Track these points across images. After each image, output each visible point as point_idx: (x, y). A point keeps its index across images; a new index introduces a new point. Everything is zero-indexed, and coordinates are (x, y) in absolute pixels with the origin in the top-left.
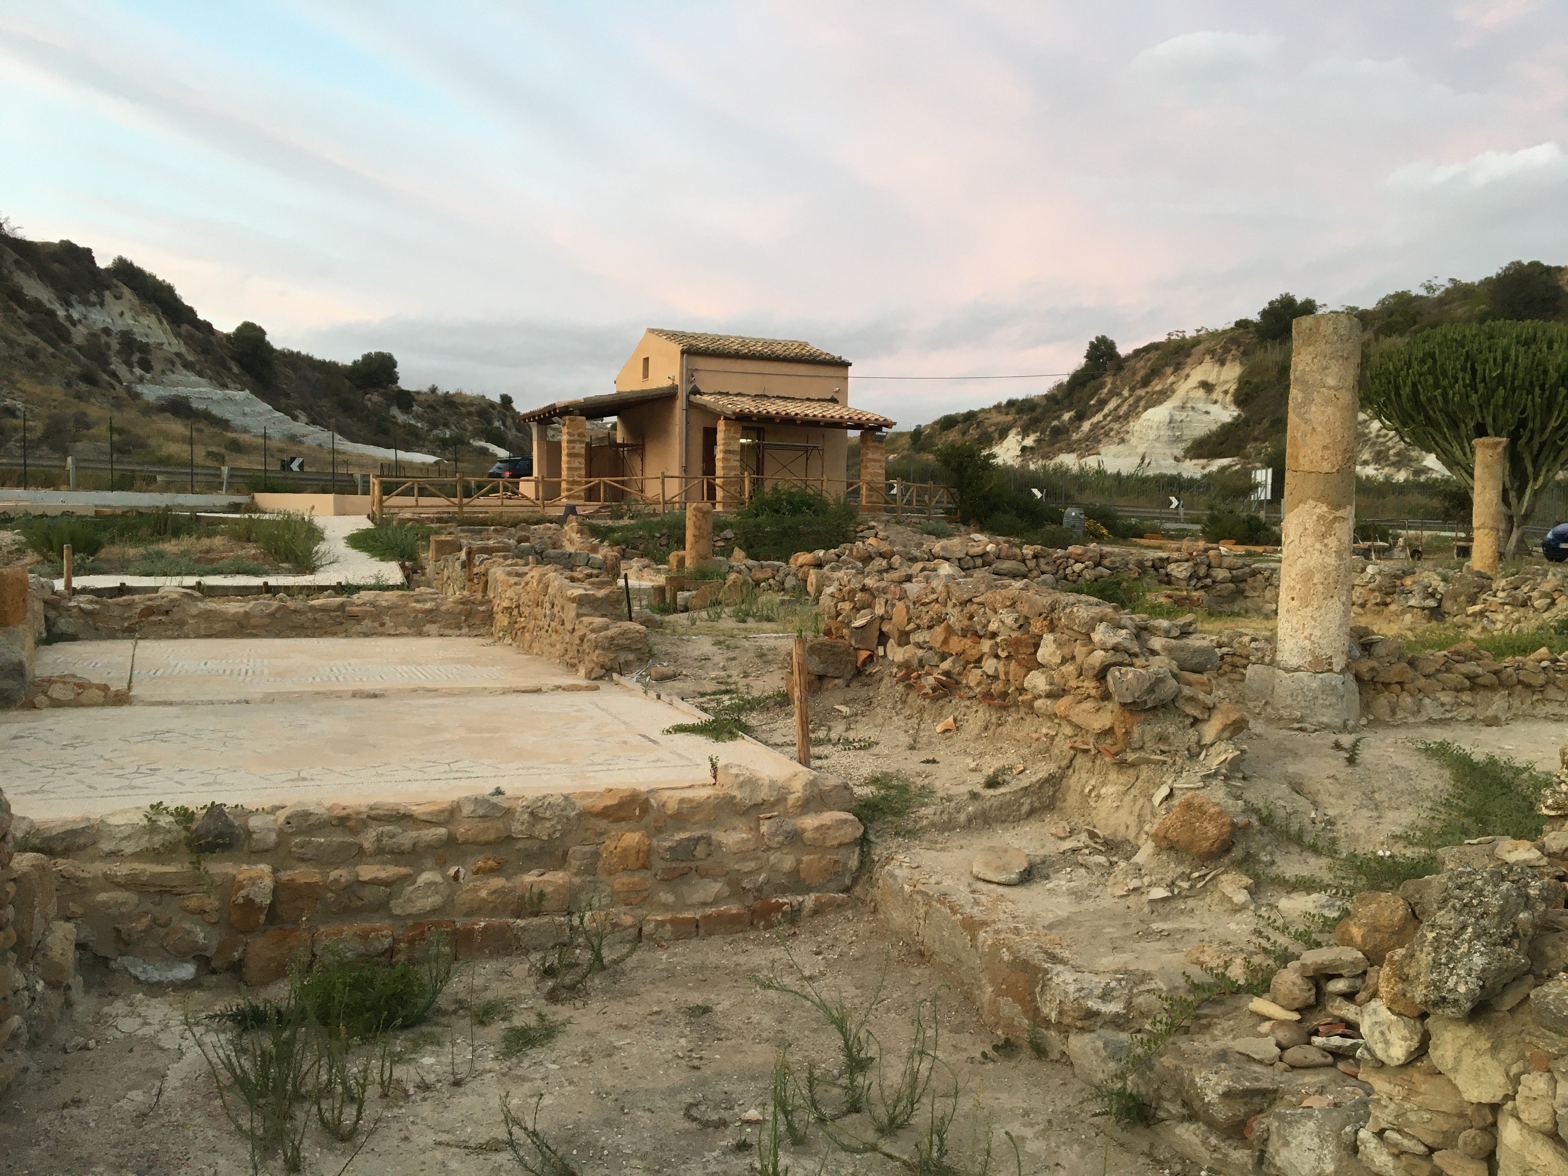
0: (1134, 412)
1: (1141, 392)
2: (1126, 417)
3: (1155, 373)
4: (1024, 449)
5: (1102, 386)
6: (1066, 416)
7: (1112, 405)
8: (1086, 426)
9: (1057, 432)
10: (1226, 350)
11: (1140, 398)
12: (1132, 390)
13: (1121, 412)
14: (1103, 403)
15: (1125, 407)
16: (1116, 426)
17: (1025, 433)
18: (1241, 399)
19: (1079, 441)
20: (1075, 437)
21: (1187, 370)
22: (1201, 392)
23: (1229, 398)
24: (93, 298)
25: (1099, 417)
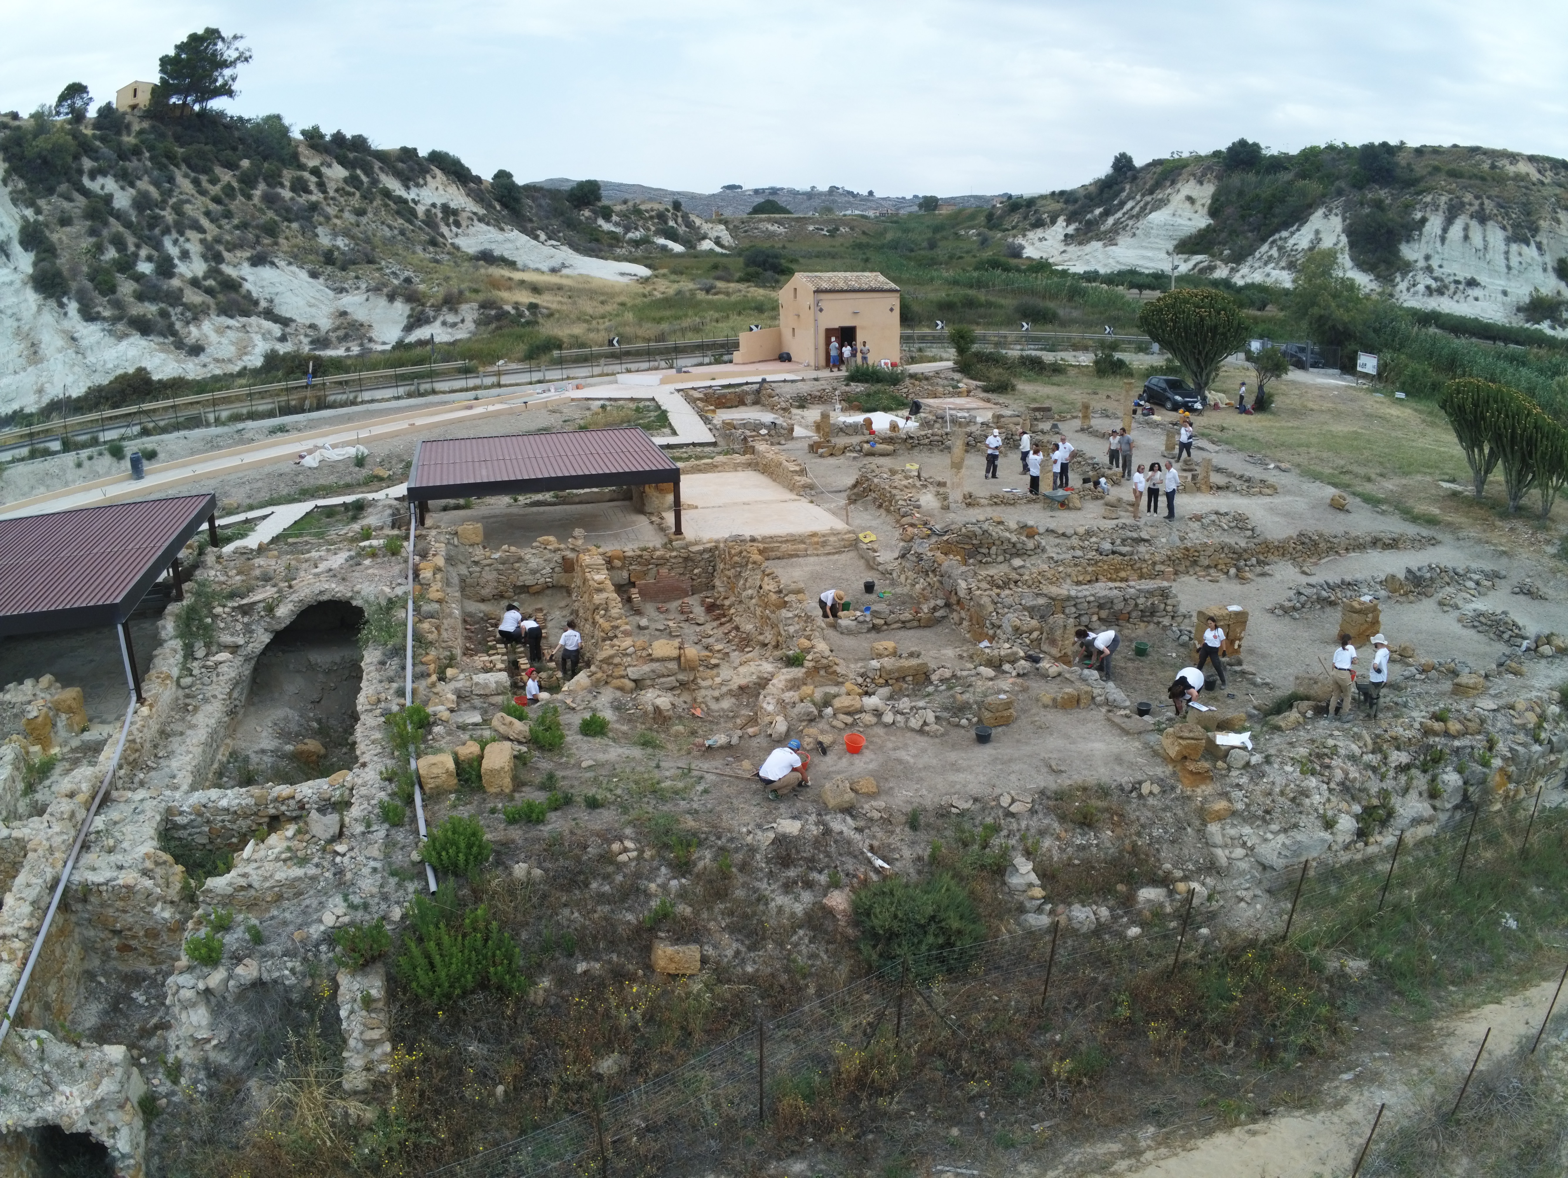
0: (1143, 212)
1: (1148, 198)
2: (1137, 217)
3: (1158, 185)
4: (1066, 235)
5: (1123, 190)
6: (1098, 211)
7: (1130, 204)
8: (1111, 221)
9: (1089, 223)
10: (1204, 175)
11: (1147, 204)
12: (1143, 195)
13: (1135, 212)
14: (1122, 204)
15: (1137, 209)
16: (1131, 223)
17: (1069, 222)
18: (1214, 212)
19: (1105, 233)
20: (1103, 228)
21: (1179, 185)
22: (1187, 204)
23: (1206, 209)
24: (421, 181)
25: (1119, 214)
